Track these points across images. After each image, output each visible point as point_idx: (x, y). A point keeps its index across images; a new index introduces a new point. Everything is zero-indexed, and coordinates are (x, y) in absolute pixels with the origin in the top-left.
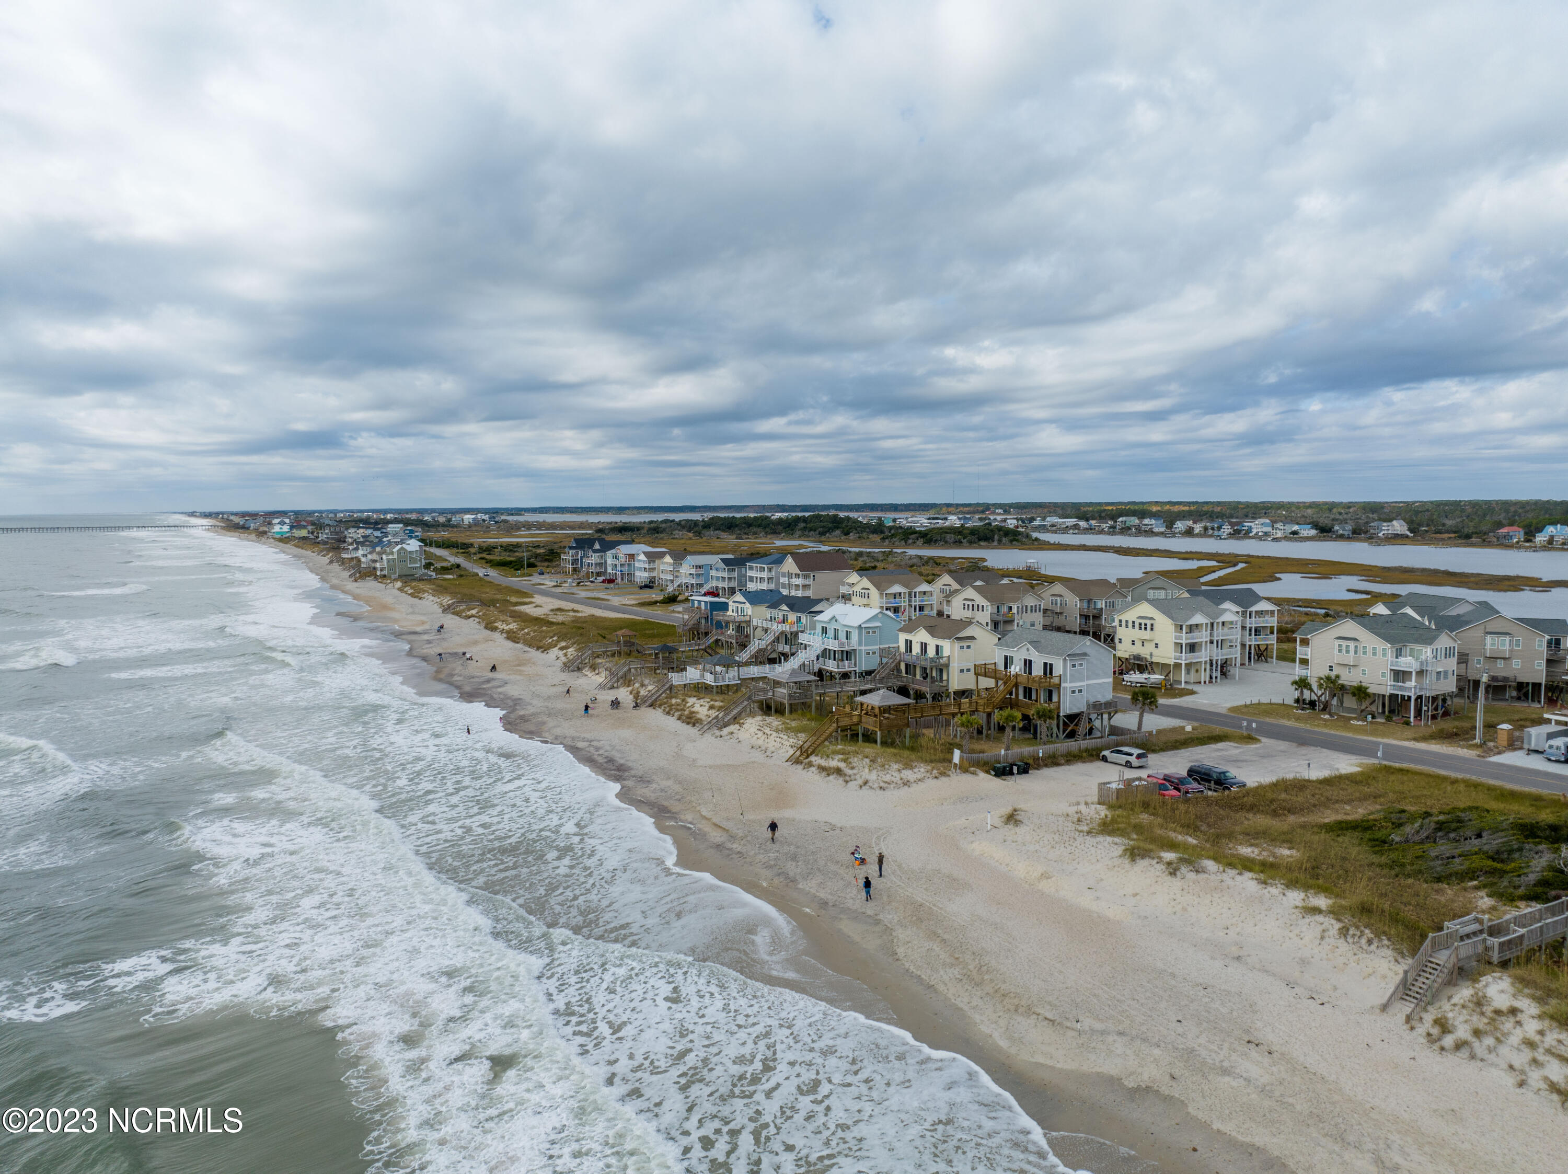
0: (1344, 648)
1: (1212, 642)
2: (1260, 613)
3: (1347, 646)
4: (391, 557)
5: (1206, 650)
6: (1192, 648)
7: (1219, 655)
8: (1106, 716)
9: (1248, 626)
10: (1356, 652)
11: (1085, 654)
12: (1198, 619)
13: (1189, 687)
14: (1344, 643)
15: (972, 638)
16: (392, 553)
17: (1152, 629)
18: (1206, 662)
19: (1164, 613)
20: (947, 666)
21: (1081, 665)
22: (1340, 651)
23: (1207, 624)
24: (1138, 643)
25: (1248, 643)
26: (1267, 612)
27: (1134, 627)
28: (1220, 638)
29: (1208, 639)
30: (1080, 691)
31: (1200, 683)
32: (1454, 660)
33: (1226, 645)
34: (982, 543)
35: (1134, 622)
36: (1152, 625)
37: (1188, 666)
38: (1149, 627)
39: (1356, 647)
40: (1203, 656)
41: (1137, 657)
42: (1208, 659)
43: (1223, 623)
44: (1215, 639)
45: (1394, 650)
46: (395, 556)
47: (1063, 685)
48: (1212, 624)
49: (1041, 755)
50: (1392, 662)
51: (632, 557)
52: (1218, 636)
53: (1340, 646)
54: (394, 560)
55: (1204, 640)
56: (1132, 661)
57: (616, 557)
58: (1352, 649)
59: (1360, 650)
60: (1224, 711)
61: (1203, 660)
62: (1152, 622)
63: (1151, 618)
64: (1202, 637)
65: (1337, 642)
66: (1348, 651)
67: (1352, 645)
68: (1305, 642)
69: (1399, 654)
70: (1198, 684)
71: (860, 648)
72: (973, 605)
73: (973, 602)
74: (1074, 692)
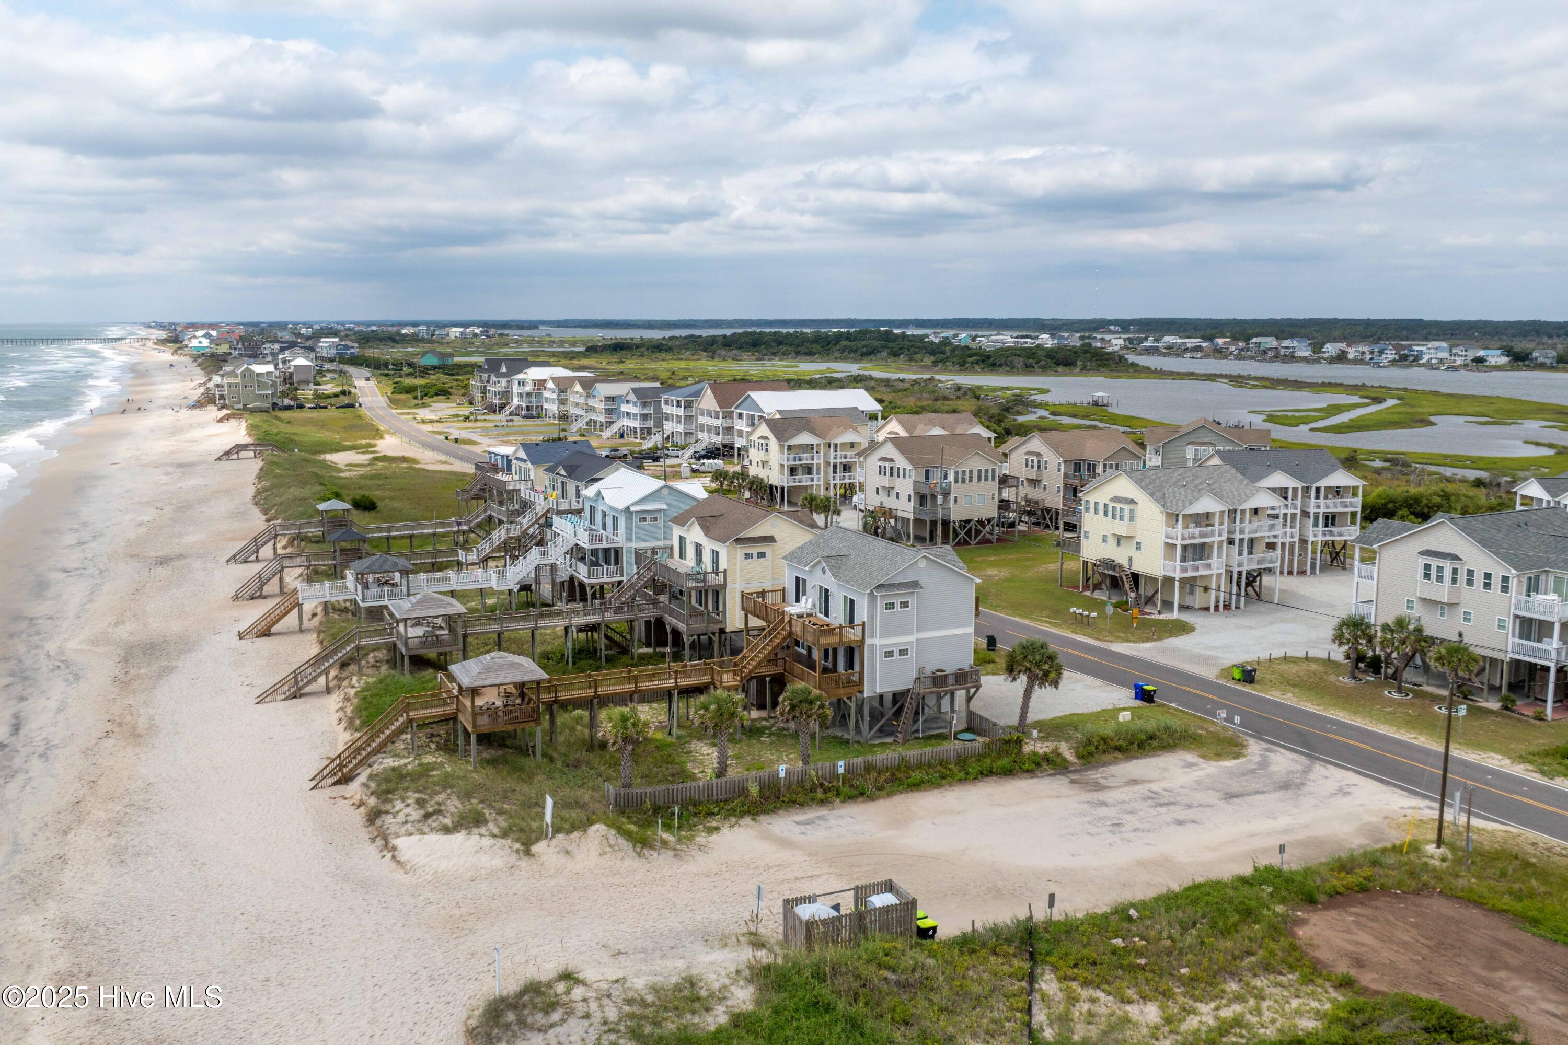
0: (1434, 571)
1: (1231, 542)
2: (1337, 492)
3: (1440, 569)
5: (1219, 556)
6: (1199, 551)
7: (1244, 564)
9: (1312, 510)
10: (1454, 580)
11: (915, 584)
12: (1208, 504)
13: (1186, 617)
14: (1435, 563)
15: (770, 539)
17: (1131, 519)
18: (1219, 575)
19: (1151, 495)
20: (724, 586)
21: (905, 605)
22: (1427, 576)
23: (1222, 513)
24: (1112, 541)
25: (1311, 539)
27: (1106, 514)
28: (1246, 536)
29: (1224, 538)
30: (904, 652)
31: (1207, 609)
33: (1260, 547)
35: (1106, 506)
36: (1131, 512)
37: (1189, 584)
38: (1127, 515)
39: (1455, 571)
40: (1215, 565)
41: (1109, 564)
42: (1223, 571)
43: (1256, 511)
44: (1237, 537)
45: (1525, 581)
46: (239, 380)
47: (868, 641)
48: (1234, 512)
50: (1518, 602)
51: (541, 384)
52: (1242, 532)
53: (1427, 567)
55: (1216, 539)
56: (1101, 569)
57: (521, 384)
58: (1447, 574)
59: (1463, 577)
60: (1209, 673)
61: (1215, 571)
62: (1132, 506)
63: (1132, 501)
64: (1217, 535)
65: (1422, 561)
66: (1440, 579)
67: (1448, 566)
68: (1368, 556)
69: (1533, 586)
70: (1206, 613)
71: (629, 545)
72: (892, 469)
73: (892, 464)
74: (889, 654)
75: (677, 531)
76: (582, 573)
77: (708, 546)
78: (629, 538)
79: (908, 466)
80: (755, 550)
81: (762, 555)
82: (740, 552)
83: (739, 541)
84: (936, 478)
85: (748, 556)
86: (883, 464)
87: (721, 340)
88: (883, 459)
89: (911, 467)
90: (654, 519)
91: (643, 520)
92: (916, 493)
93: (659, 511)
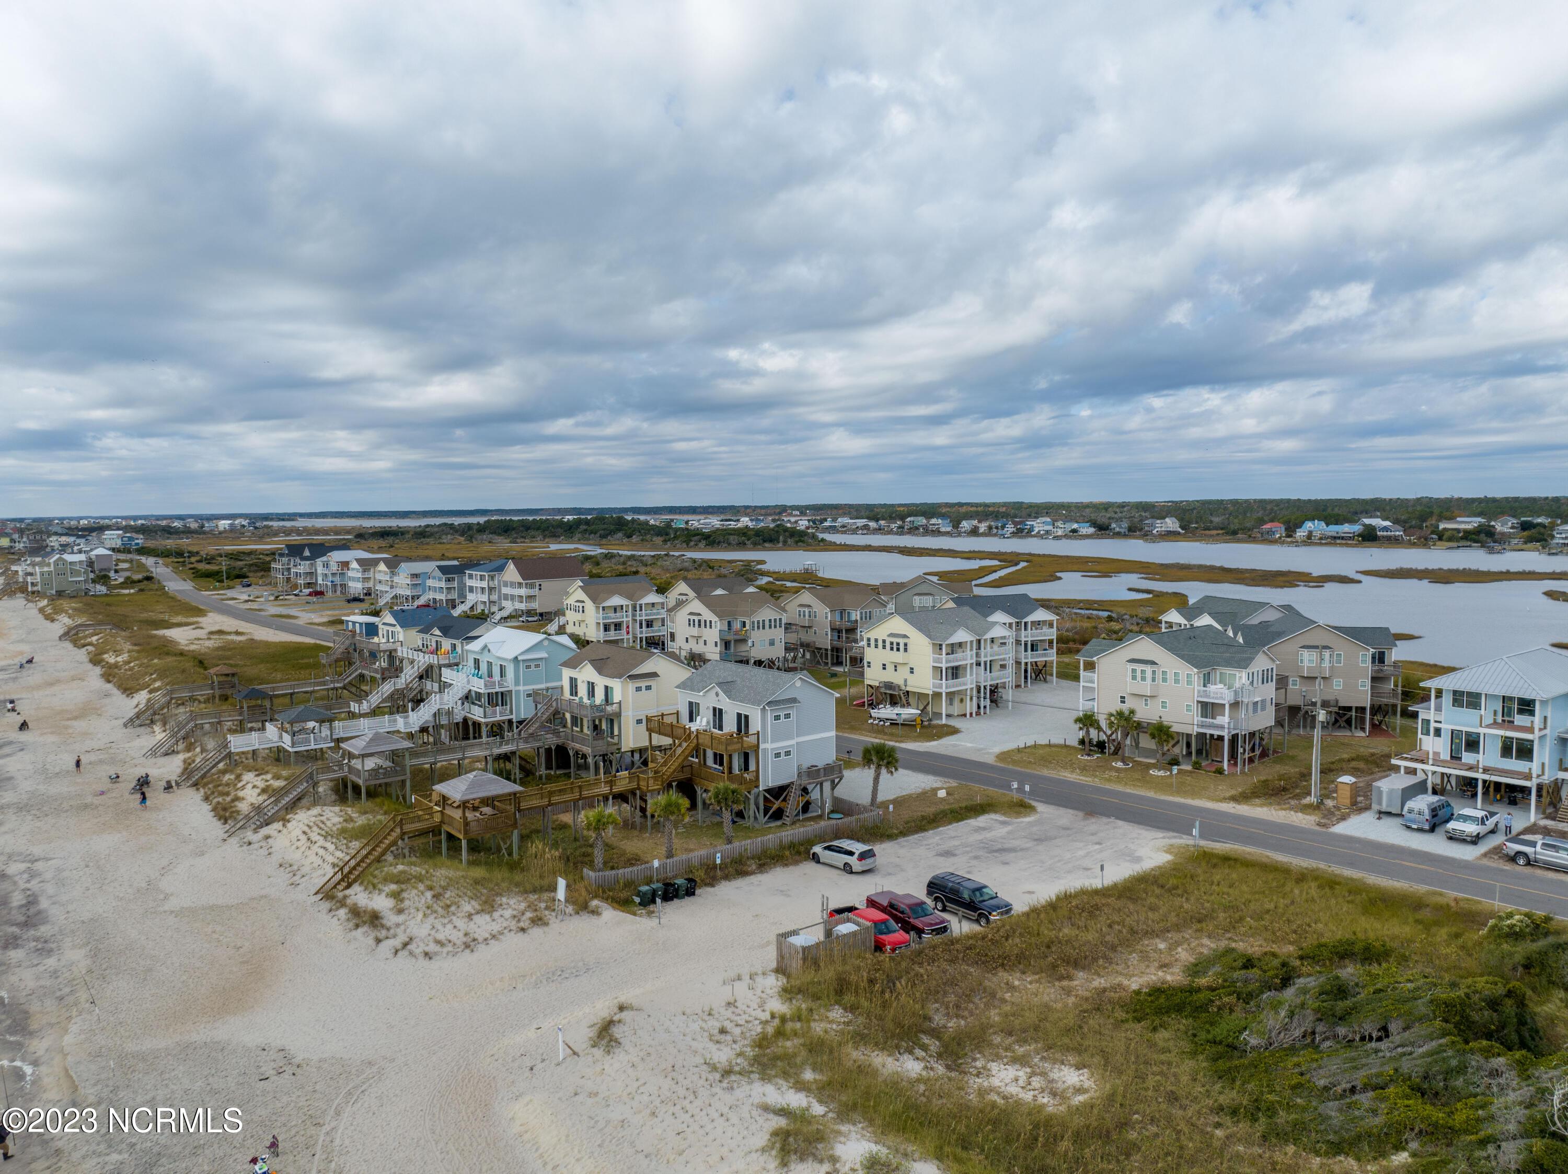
0: (1139, 674)
1: (978, 664)
2: (1037, 624)
3: (1143, 672)
4: (46, 569)
5: (971, 675)
6: (955, 672)
7: (987, 680)
8: (827, 786)
9: (1023, 639)
10: (1154, 680)
11: (794, 700)
12: (962, 636)
13: (953, 722)
14: (1139, 667)
15: (654, 675)
16: (49, 565)
17: (906, 650)
18: (972, 689)
19: (920, 630)
20: (619, 715)
21: (787, 716)
22: (1134, 678)
23: (972, 642)
24: (890, 668)
25: (1023, 661)
26: (1044, 622)
27: (884, 647)
28: (989, 659)
29: (974, 661)
30: (788, 753)
31: (965, 715)
32: (1272, 685)
33: (996, 667)
34: (767, 545)
35: (884, 641)
36: (906, 645)
37: (951, 696)
38: (902, 647)
39: (1154, 672)
40: (968, 682)
41: (889, 685)
42: (974, 686)
43: (992, 640)
44: (983, 660)
45: (1202, 676)
46: (52, 568)
47: (762, 746)
48: (979, 641)
49: (718, 861)
50: (1199, 692)
51: (345, 565)
52: (986, 656)
53: (1134, 671)
54: (50, 573)
55: (969, 662)
56: (883, 690)
57: (326, 565)
58: (1149, 675)
59: (1159, 676)
60: (990, 760)
61: (969, 686)
62: (905, 640)
63: (905, 636)
64: (966, 658)
65: (1131, 666)
66: (1143, 679)
67: (1149, 669)
68: (1090, 666)
69: (1207, 680)
70: (963, 718)
71: (518, 688)
72: (699, 621)
73: (699, 617)
74: (778, 755)
75: (567, 673)
76: (477, 714)
77: (601, 682)
78: (517, 683)
79: (714, 618)
80: (643, 684)
81: (648, 688)
82: (631, 686)
83: (632, 677)
84: (737, 625)
85: (639, 689)
86: (692, 617)
87: (475, 527)
88: (691, 614)
89: (717, 619)
90: (537, 666)
91: (528, 667)
92: (721, 639)
93: (541, 659)
